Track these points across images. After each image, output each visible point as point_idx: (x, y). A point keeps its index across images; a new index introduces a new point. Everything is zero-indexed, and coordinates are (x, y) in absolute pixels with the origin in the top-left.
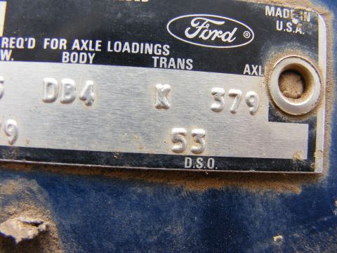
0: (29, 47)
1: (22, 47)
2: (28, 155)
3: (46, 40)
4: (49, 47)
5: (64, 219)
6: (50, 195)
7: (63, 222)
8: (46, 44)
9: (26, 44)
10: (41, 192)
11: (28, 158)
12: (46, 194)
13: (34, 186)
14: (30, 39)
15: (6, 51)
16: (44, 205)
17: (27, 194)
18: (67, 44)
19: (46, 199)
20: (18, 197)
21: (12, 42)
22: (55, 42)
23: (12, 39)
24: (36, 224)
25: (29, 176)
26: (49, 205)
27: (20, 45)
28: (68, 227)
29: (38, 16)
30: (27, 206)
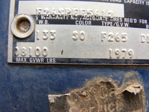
0: (135, 22)
1: (132, 22)
2: (137, 62)
3: (140, 20)
4: (141, 22)
5: (146, 84)
6: (142, 76)
7: (146, 86)
8: (140, 21)
9: (133, 21)
10: (139, 75)
11: (137, 63)
12: (141, 76)
13: (137, 73)
14: (135, 19)
15: (126, 23)
16: (140, 80)
17: (135, 77)
18: (147, 22)
19: (141, 78)
20: (131, 78)
21: (128, 20)
22: (143, 21)
23: (128, 19)
24: (139, 87)
25: (135, 70)
26: (142, 80)
27: (131, 21)
28: (147, 87)
29: (136, 11)
30: (134, 81)
